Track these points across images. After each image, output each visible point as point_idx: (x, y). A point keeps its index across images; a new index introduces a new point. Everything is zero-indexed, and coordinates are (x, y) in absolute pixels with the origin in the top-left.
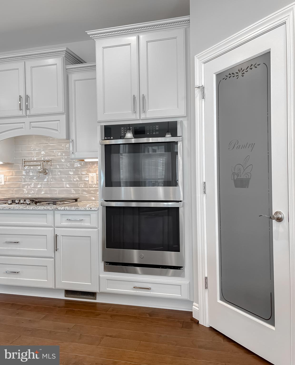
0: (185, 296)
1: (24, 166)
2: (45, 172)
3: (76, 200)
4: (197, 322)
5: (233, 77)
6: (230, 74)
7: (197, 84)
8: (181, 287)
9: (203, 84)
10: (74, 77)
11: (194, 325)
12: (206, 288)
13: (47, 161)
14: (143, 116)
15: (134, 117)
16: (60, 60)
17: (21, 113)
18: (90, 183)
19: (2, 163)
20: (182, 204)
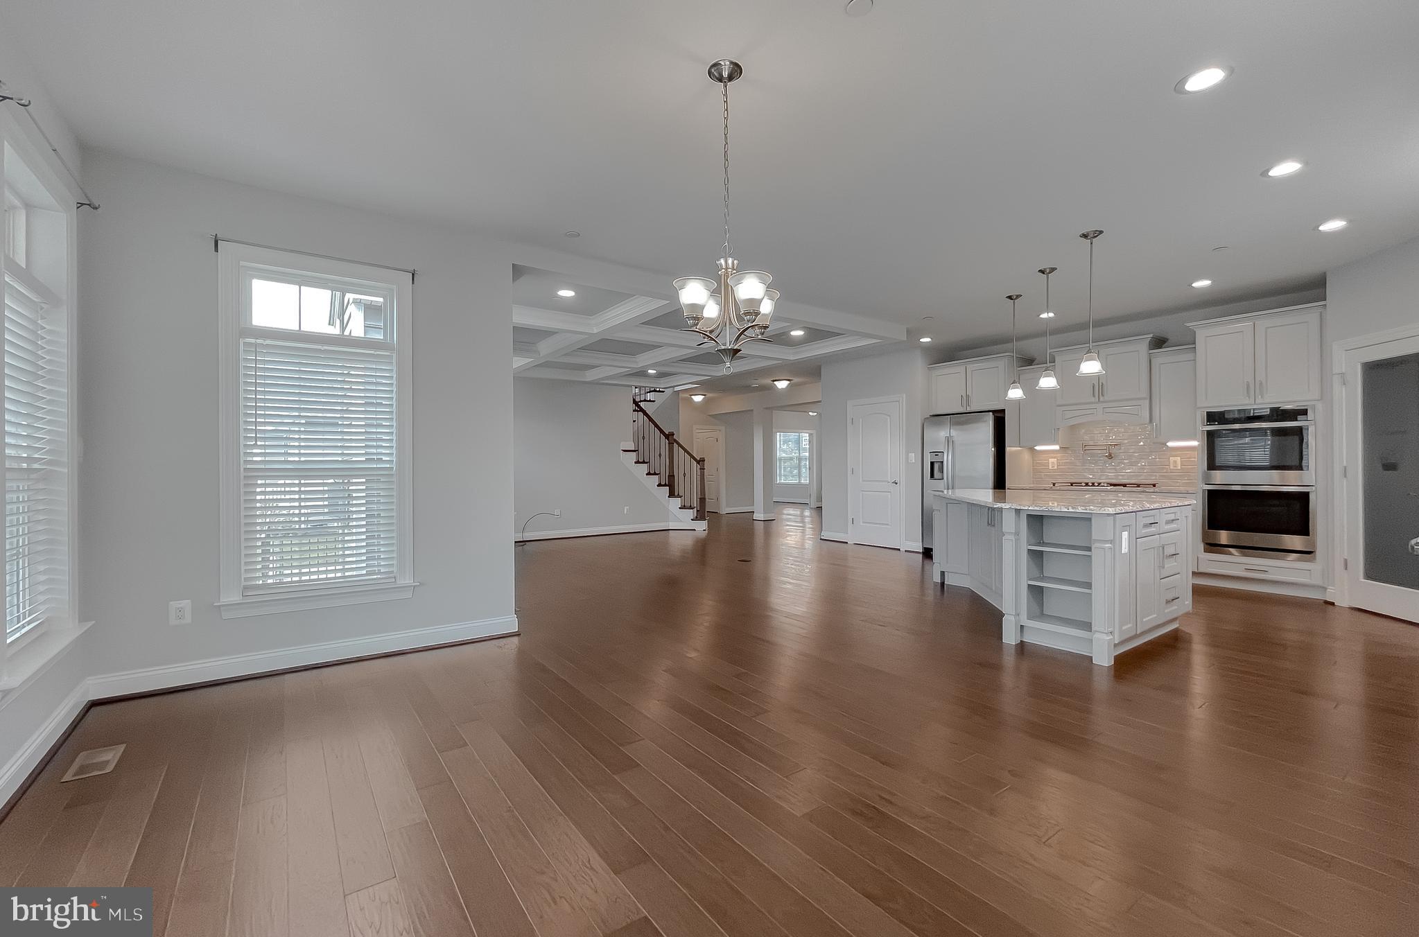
1: (1085, 450)
2: (1110, 457)
3: (1154, 486)
4: (1333, 604)
6: (1378, 365)
7: (1335, 371)
8: (1310, 573)
9: (1346, 372)
11: (1329, 607)
13: (1114, 445)
14: (1259, 401)
15: (1247, 402)
16: (1143, 347)
17: (1093, 400)
18: (1172, 467)
19: (1057, 447)
20: (1314, 488)
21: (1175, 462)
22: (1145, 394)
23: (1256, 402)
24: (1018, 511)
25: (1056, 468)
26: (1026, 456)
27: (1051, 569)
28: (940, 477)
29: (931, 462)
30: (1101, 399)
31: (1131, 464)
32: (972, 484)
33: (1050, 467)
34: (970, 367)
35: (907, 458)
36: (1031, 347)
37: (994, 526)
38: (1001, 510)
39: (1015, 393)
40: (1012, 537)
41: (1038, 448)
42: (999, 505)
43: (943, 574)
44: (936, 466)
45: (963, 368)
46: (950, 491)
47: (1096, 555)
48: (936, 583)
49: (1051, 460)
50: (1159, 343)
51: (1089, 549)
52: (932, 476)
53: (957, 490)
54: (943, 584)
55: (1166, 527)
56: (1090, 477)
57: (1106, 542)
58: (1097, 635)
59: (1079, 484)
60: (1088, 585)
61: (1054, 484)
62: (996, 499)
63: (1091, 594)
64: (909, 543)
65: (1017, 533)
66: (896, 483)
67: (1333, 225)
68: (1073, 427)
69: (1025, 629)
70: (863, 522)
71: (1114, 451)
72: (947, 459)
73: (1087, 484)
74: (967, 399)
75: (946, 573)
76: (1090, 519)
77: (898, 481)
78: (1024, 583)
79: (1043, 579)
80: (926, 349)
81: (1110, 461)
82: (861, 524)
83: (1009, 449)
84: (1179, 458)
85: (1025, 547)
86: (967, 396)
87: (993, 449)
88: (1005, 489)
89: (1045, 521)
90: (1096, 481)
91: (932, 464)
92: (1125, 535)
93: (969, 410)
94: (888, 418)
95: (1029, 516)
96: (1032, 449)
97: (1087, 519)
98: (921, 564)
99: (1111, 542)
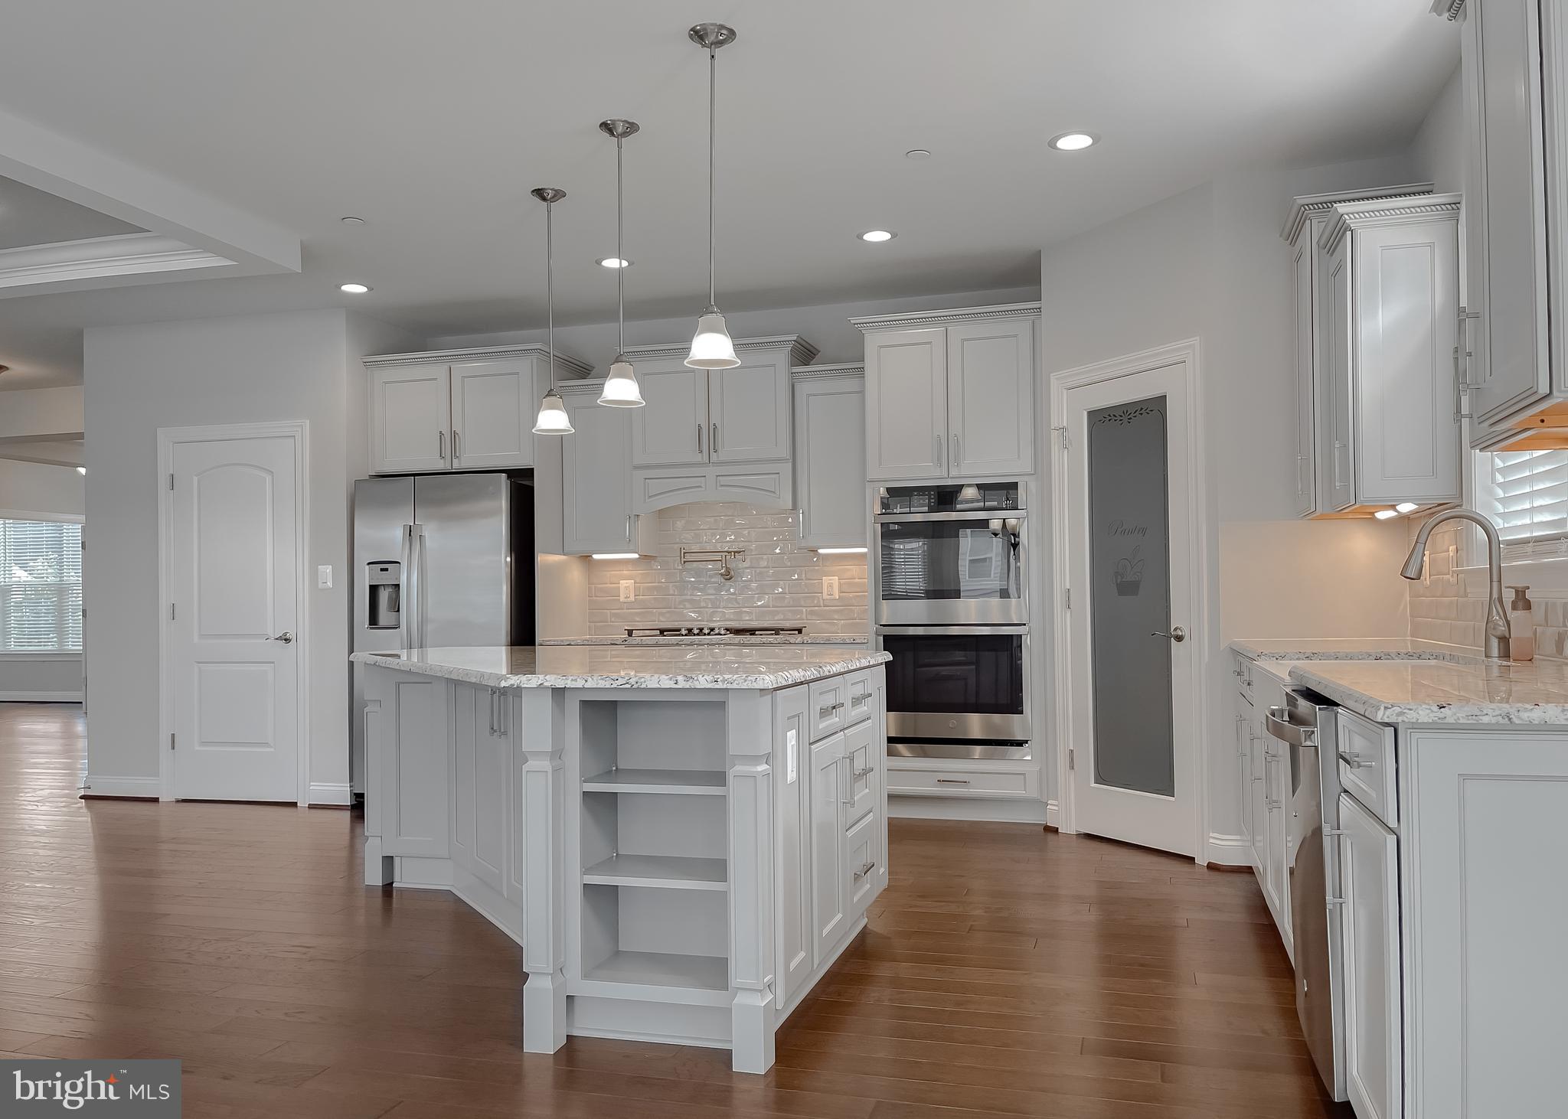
0: (1032, 792)
1: (685, 562)
2: (728, 576)
3: (800, 631)
4: (1055, 831)
5: (1115, 420)
6: (1109, 415)
7: (1054, 424)
8: (1025, 778)
9: (1065, 424)
10: (804, 388)
11: (1051, 837)
12: (1072, 768)
13: (735, 552)
14: (954, 472)
15: (937, 473)
16: (781, 358)
17: (698, 458)
18: (825, 596)
19: (636, 556)
20: (1027, 627)
21: (831, 586)
22: (784, 451)
23: (950, 476)
24: (559, 693)
25: (632, 599)
26: (575, 574)
27: (636, 837)
28: (393, 623)
29: (371, 587)
30: (714, 456)
31: (762, 593)
32: (462, 635)
33: (622, 599)
34: (461, 368)
35: (314, 575)
36: (584, 338)
37: (505, 733)
38: (517, 691)
39: (553, 419)
40: (546, 765)
41: (596, 557)
42: (514, 680)
43: (388, 861)
44: (384, 596)
45: (439, 371)
46: (415, 651)
47: (735, 791)
48: (370, 888)
49: (623, 583)
50: (805, 354)
51: (719, 778)
52: (373, 620)
53: (429, 649)
54: (388, 888)
55: (853, 713)
56: (692, 617)
57: (755, 759)
58: (741, 999)
59: (676, 631)
60: (717, 868)
61: (630, 633)
62: (516, 668)
63: (724, 895)
64: (315, 786)
65: (557, 754)
66: (287, 640)
67: (1074, 142)
68: (661, 513)
69: (578, 1005)
70: (204, 743)
71: (735, 564)
72: (408, 578)
73: (690, 631)
74: (451, 440)
75: (397, 861)
76: (722, 705)
77: (291, 635)
78: (576, 879)
79: (616, 861)
80: (355, 309)
81: (728, 583)
82: (197, 748)
83: (543, 559)
84: (837, 578)
85: (575, 787)
86: (454, 435)
87: (509, 559)
88: (535, 645)
89: (620, 712)
90: (706, 625)
91: (374, 590)
92: (792, 734)
93: (457, 465)
94: (268, 478)
95: (586, 705)
96: (586, 558)
97: (713, 705)
98: (347, 837)
99: (768, 758)
